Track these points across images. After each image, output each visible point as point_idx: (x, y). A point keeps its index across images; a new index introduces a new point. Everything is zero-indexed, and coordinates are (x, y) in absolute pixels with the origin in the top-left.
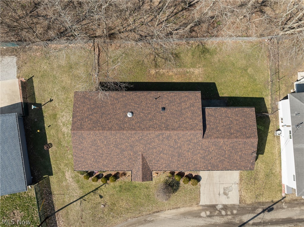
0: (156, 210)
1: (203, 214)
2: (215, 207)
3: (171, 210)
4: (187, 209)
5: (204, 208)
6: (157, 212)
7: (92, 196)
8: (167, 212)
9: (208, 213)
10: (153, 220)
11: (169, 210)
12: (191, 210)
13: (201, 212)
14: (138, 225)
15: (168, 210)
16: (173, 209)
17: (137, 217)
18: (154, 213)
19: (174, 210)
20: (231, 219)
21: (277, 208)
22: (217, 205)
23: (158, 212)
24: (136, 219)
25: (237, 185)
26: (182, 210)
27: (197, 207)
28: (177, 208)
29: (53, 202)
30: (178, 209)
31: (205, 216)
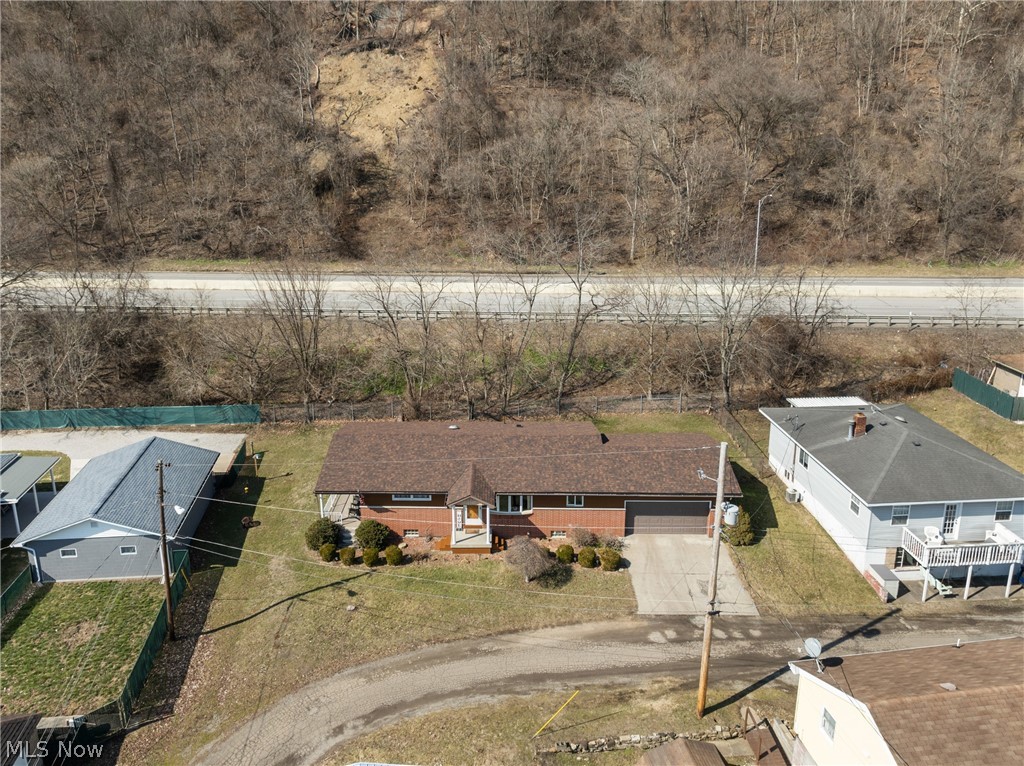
0: (508, 627)
1: (655, 636)
2: (689, 622)
3: (553, 627)
4: (604, 626)
5: (654, 623)
6: (511, 632)
7: (328, 593)
8: (541, 632)
9: (671, 634)
10: (499, 650)
11: (549, 629)
12: (617, 628)
13: (647, 633)
14: (449, 661)
15: (546, 626)
16: (560, 625)
17: (449, 642)
18: (502, 633)
19: (562, 628)
20: (750, 649)
21: (889, 630)
22: (693, 616)
23: (515, 631)
24: (446, 645)
25: (734, 578)
26: (589, 628)
27: (632, 620)
28: (572, 623)
29: (208, 612)
30: (576, 626)
31: (663, 640)
